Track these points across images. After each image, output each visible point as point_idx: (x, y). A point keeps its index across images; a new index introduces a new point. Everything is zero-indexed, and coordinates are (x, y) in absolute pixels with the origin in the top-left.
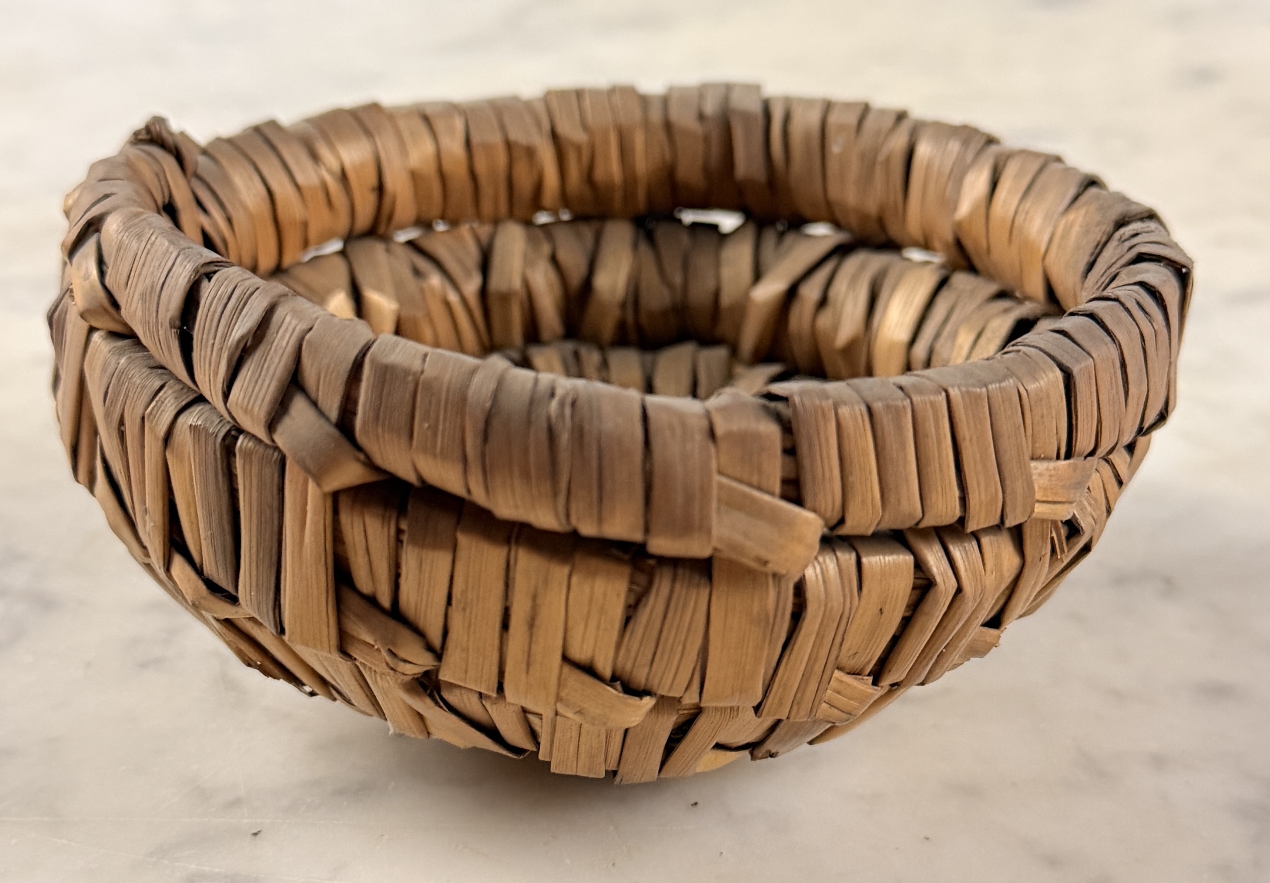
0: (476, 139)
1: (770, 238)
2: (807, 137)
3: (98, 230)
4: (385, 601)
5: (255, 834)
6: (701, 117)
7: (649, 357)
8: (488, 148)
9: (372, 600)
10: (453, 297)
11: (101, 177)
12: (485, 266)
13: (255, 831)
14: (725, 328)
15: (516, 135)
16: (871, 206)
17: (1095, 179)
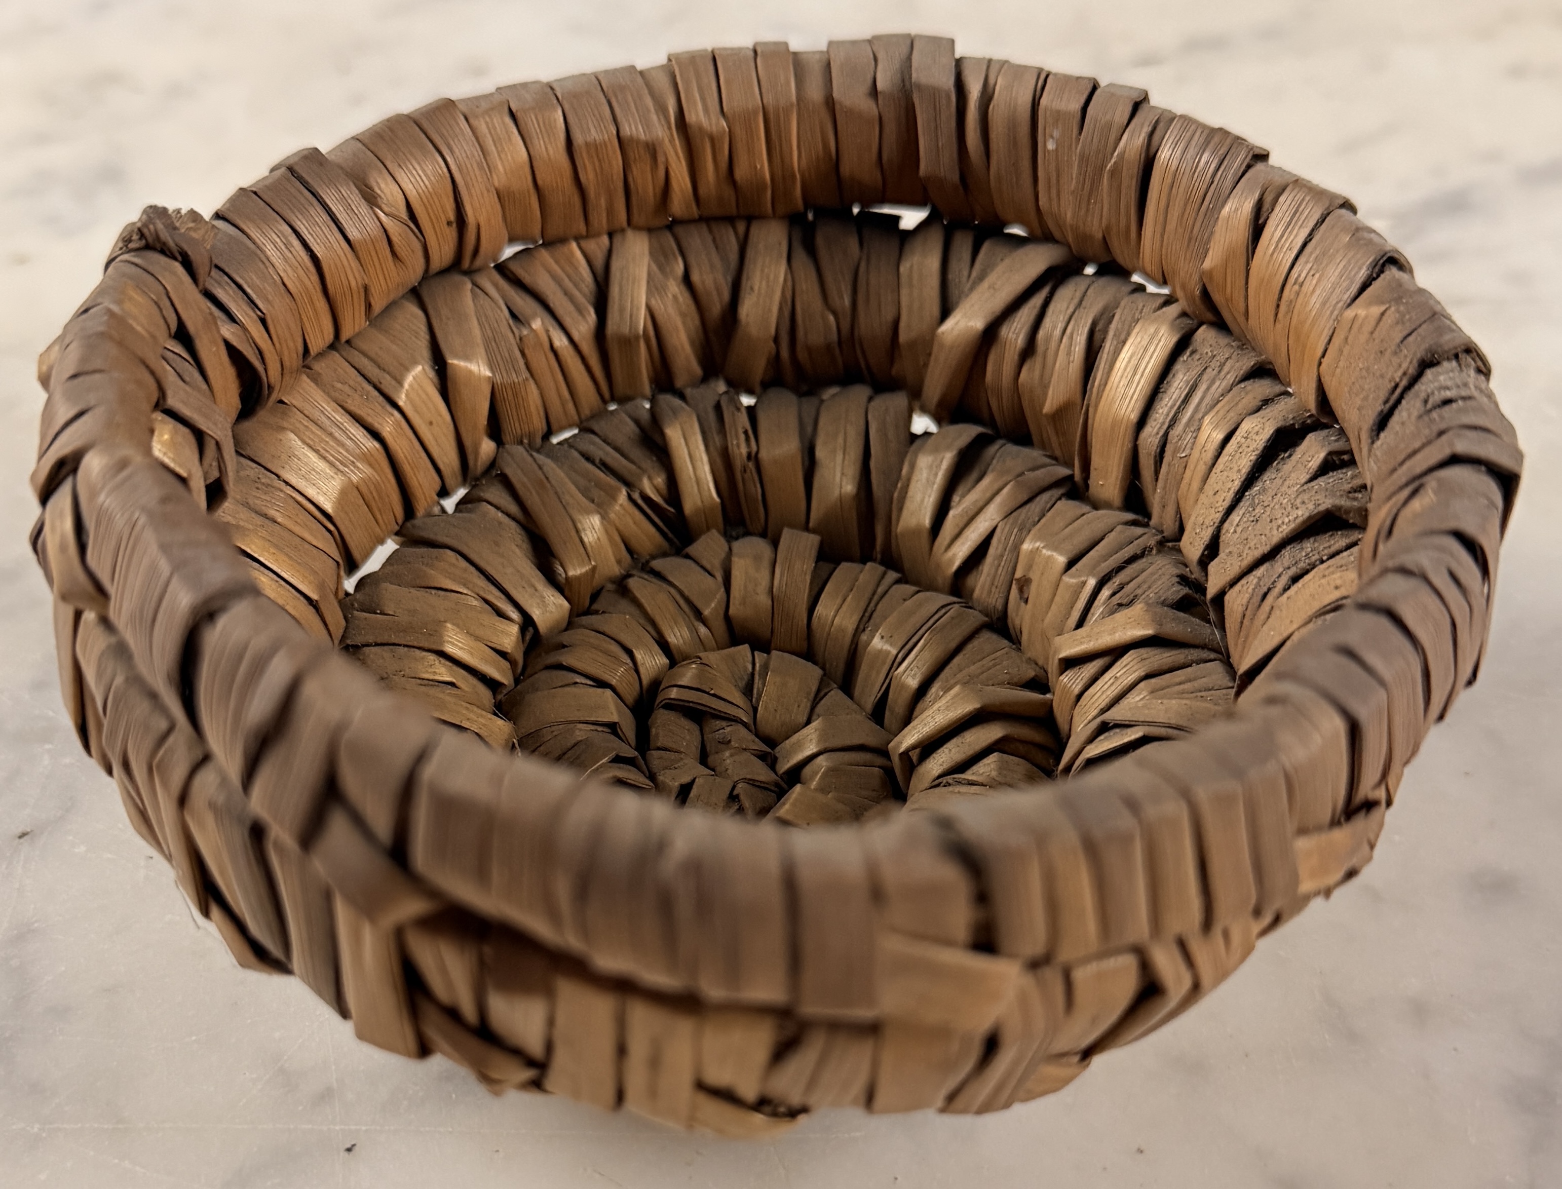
0: (579, 139)
1: (963, 245)
2: (1012, 125)
3: (75, 471)
4: (469, 1011)
5: (349, 1150)
6: (874, 92)
7: (809, 405)
8: (595, 148)
9: (453, 1013)
10: (560, 341)
11: (71, 372)
12: (601, 302)
13: (349, 1146)
14: (904, 367)
15: (632, 128)
16: (1095, 227)
17: (1396, 256)
